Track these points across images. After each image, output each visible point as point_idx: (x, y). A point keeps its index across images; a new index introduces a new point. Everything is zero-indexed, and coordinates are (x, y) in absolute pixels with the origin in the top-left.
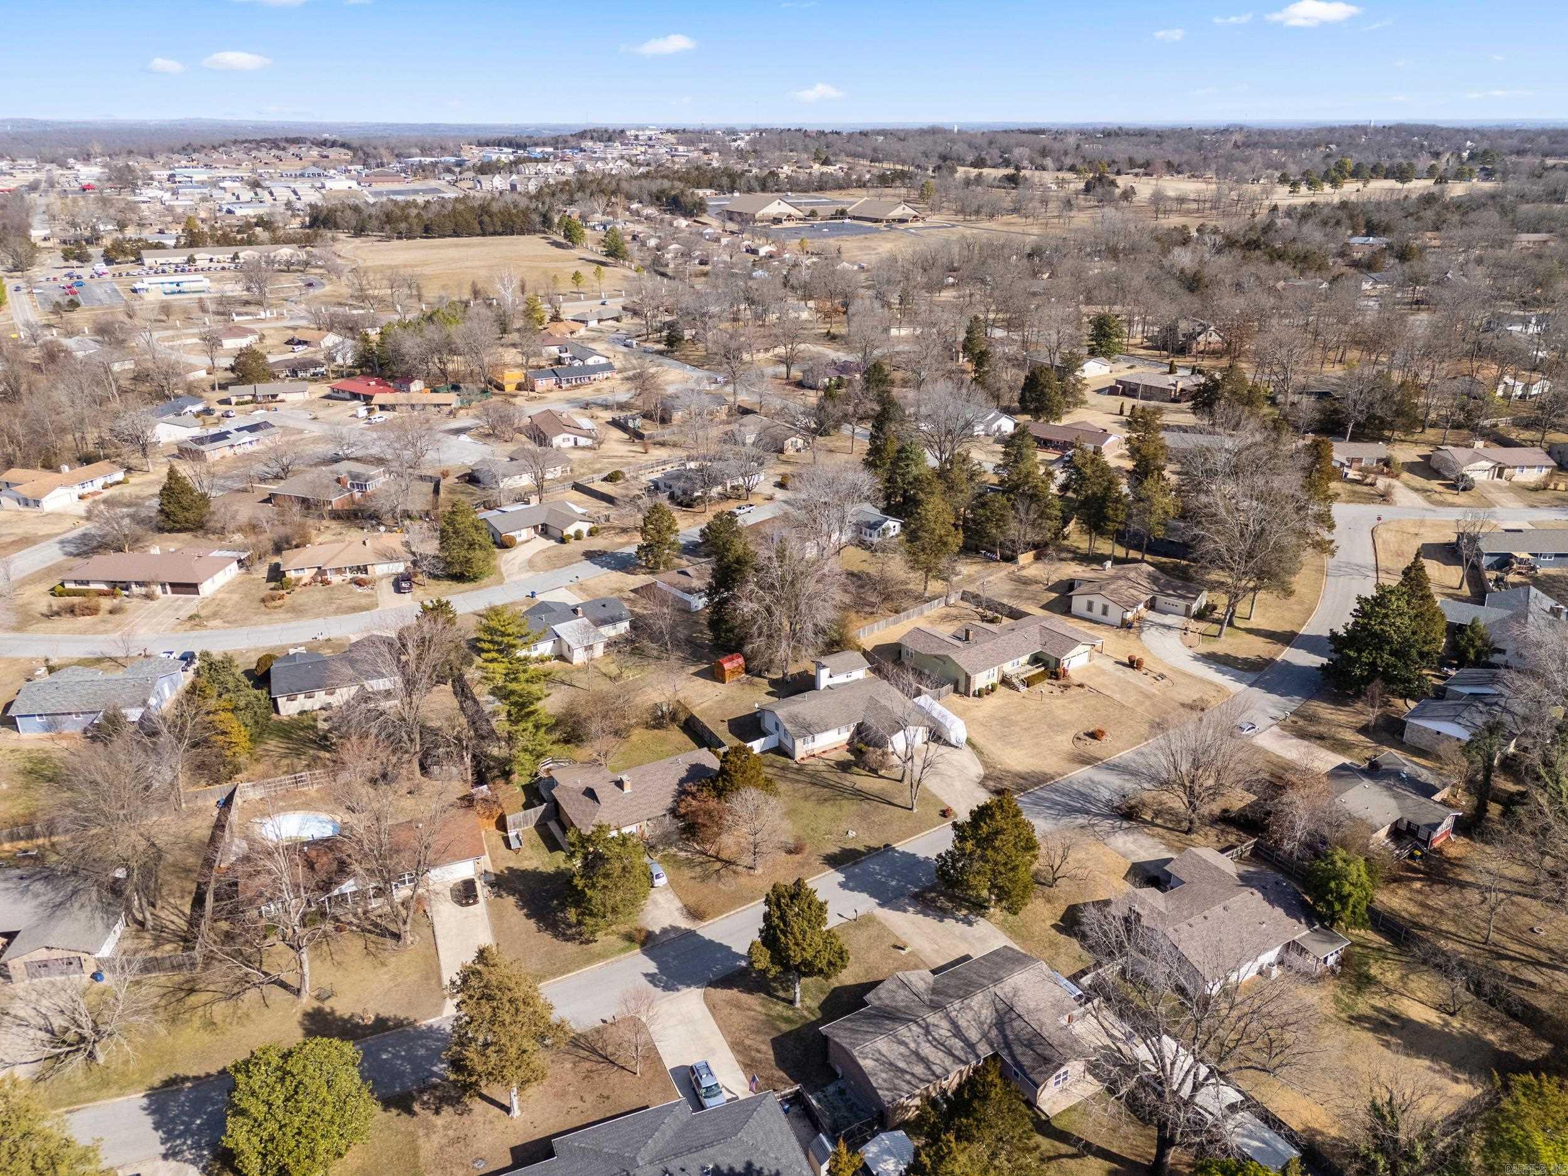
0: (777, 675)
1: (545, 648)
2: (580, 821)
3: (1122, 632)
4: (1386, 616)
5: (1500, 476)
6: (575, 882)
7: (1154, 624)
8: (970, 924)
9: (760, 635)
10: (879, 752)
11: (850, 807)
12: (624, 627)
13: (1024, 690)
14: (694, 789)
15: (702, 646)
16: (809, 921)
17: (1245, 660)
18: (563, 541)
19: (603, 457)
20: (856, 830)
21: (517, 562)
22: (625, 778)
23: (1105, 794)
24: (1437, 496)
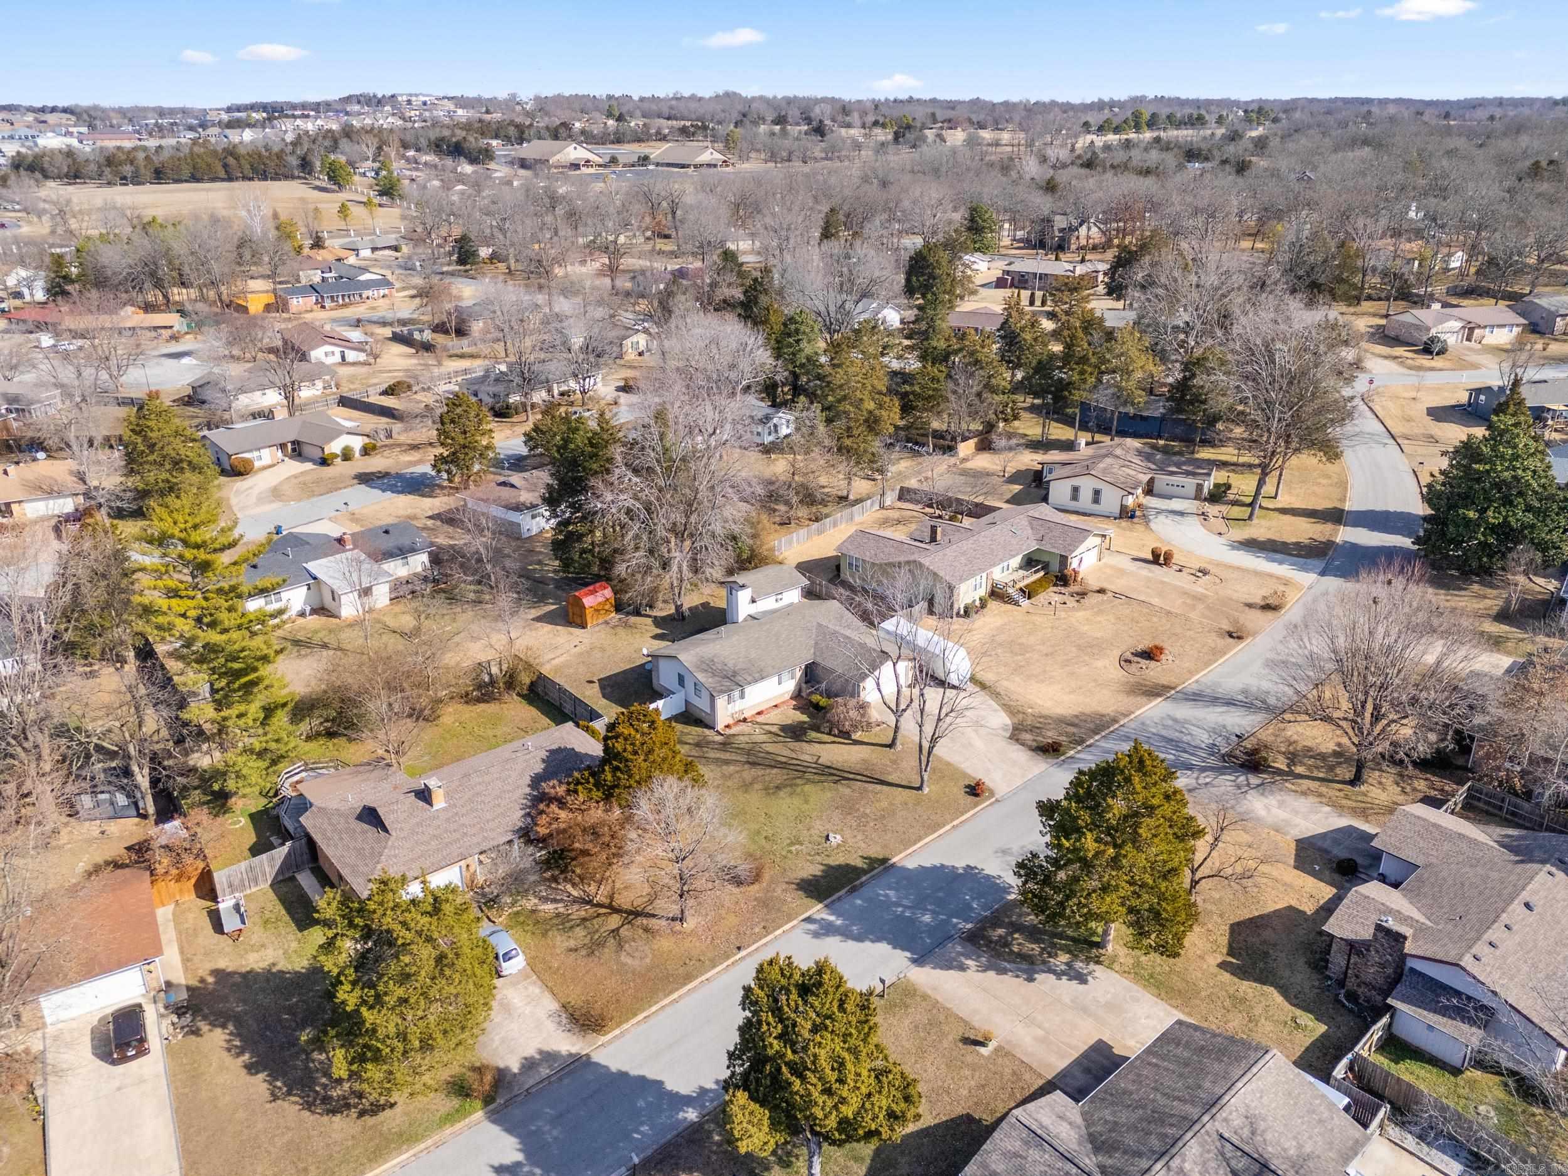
0: (665, 610)
1: (295, 598)
2: (354, 870)
3: (1124, 523)
4: (1516, 457)
5: (1469, 339)
6: (341, 995)
7: (1160, 512)
8: (1082, 979)
9: (637, 548)
10: (852, 702)
11: (820, 795)
12: (419, 562)
13: (1025, 603)
14: (561, 790)
15: (542, 581)
16: (846, 1036)
17: (1297, 544)
18: (324, 462)
19: (381, 372)
20: (840, 831)
21: (256, 491)
22: (432, 783)
23: (1203, 738)
24: (1410, 362)
